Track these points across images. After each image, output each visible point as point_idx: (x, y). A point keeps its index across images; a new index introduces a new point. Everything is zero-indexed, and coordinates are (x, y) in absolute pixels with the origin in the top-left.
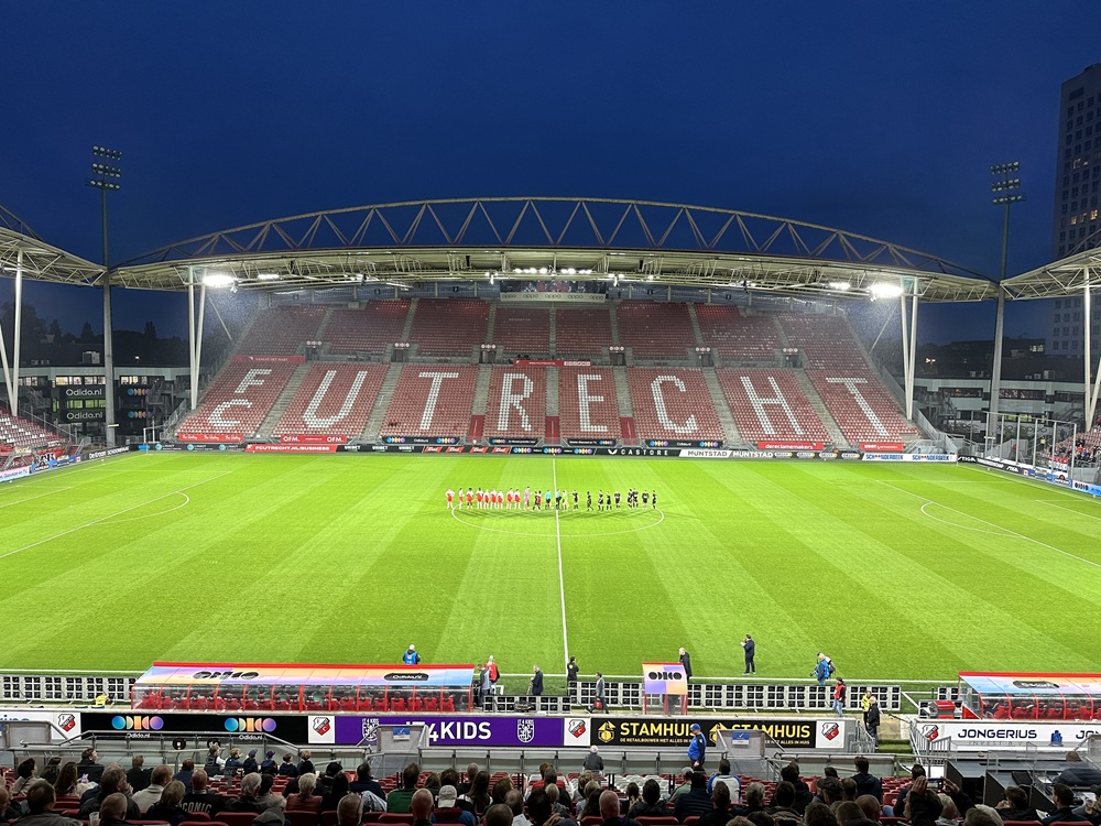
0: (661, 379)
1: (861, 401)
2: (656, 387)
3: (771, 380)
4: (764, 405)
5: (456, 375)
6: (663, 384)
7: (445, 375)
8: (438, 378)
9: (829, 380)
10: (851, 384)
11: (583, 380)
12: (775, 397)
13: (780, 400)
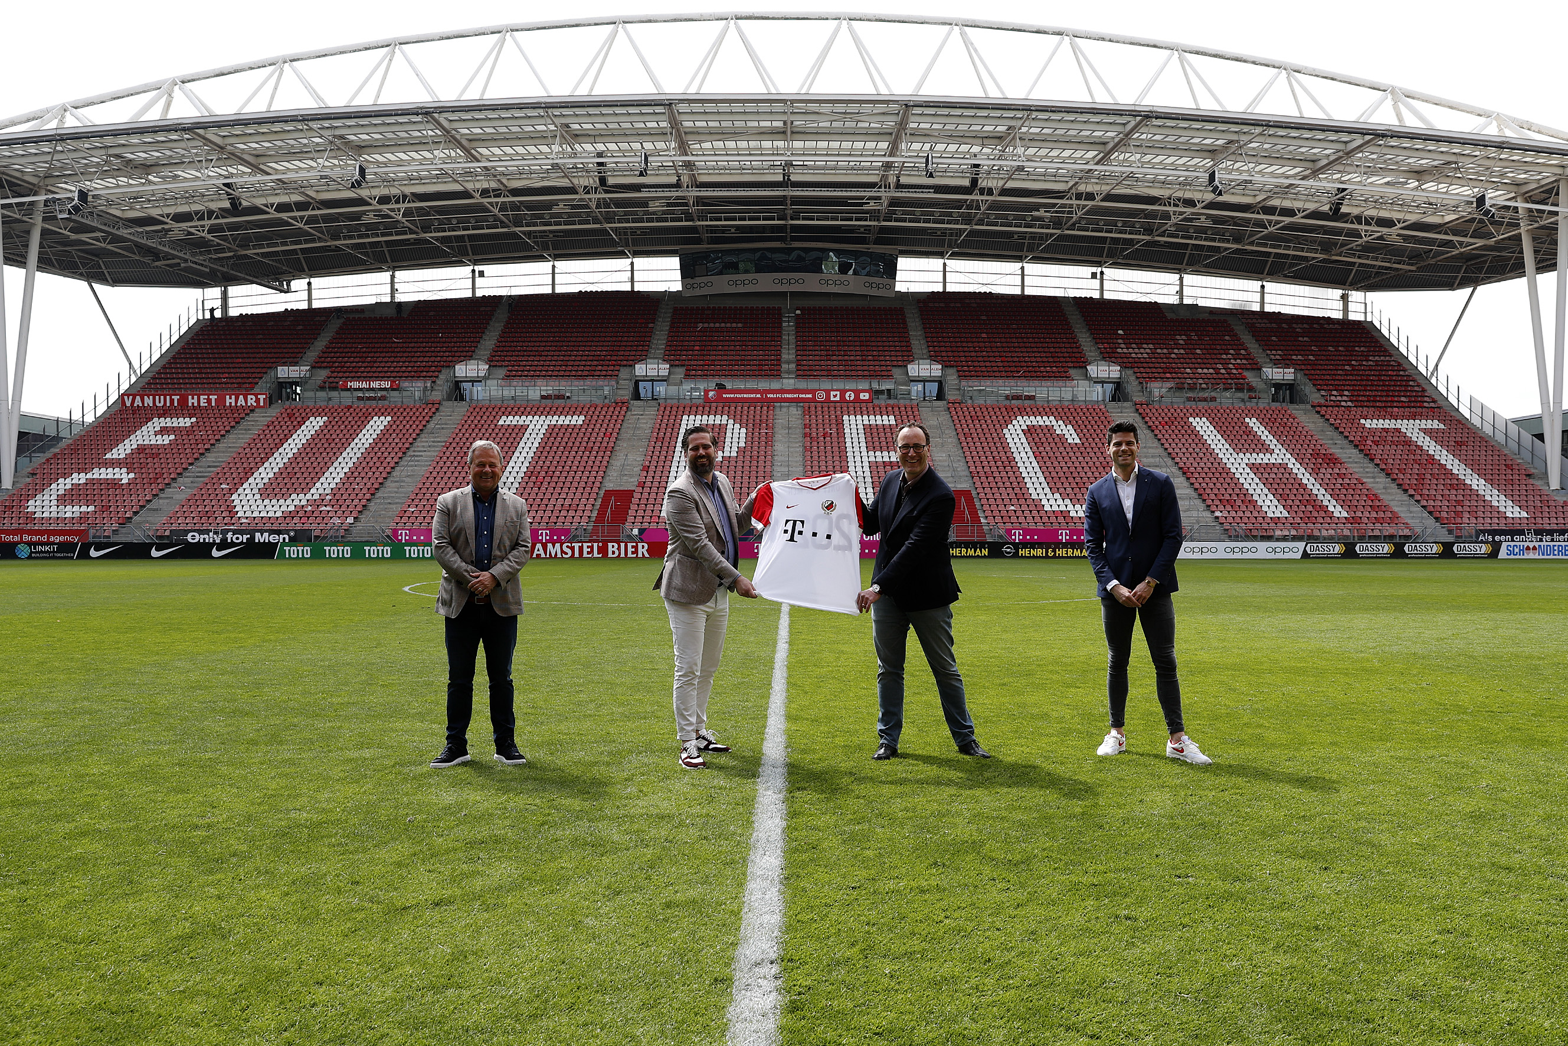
0: (1021, 422)
1: (1445, 458)
2: (1015, 434)
3: (1253, 423)
4: (1253, 467)
5: (578, 420)
6: (1030, 432)
7: (554, 420)
8: (537, 426)
9: (1368, 424)
10: (1413, 429)
11: (854, 425)
12: (1272, 452)
13: (1279, 455)
